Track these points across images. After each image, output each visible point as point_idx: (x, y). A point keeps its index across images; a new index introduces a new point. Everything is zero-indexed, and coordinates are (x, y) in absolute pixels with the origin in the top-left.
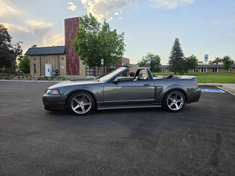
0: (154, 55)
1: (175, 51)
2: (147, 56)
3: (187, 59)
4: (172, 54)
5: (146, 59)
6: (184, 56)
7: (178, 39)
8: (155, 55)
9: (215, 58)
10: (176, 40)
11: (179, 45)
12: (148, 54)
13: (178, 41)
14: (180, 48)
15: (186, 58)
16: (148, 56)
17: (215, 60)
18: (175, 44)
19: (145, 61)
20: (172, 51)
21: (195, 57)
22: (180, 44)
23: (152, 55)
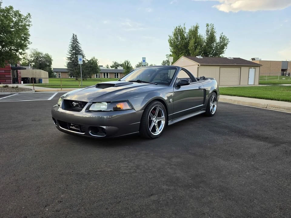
0: (42, 54)
1: (74, 50)
2: (31, 54)
3: (89, 61)
4: (71, 54)
5: (31, 59)
6: (85, 58)
7: (76, 35)
8: (44, 53)
9: (113, 62)
10: (74, 36)
11: (78, 44)
12: (33, 51)
13: (76, 39)
14: (79, 47)
15: (87, 60)
16: (34, 54)
17: (113, 64)
18: (72, 42)
19: (29, 60)
20: (70, 50)
21: (96, 60)
22: (79, 42)
23: (39, 53)
